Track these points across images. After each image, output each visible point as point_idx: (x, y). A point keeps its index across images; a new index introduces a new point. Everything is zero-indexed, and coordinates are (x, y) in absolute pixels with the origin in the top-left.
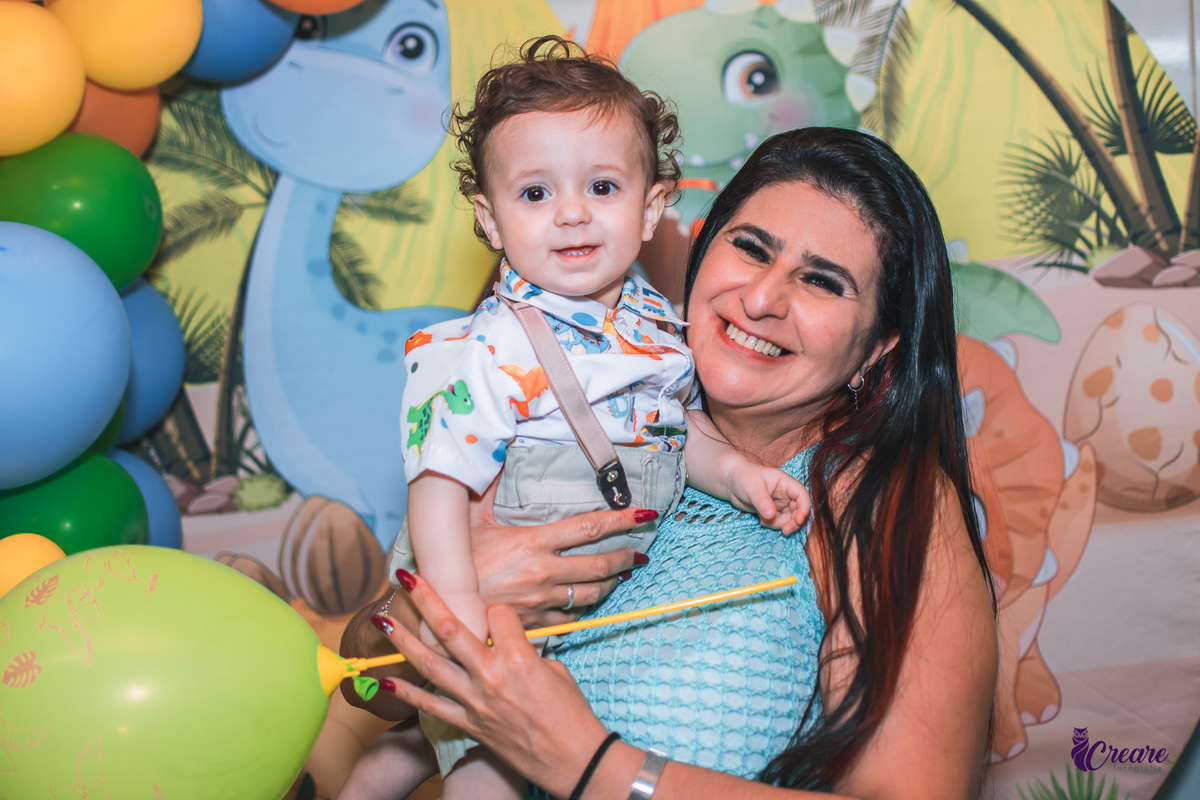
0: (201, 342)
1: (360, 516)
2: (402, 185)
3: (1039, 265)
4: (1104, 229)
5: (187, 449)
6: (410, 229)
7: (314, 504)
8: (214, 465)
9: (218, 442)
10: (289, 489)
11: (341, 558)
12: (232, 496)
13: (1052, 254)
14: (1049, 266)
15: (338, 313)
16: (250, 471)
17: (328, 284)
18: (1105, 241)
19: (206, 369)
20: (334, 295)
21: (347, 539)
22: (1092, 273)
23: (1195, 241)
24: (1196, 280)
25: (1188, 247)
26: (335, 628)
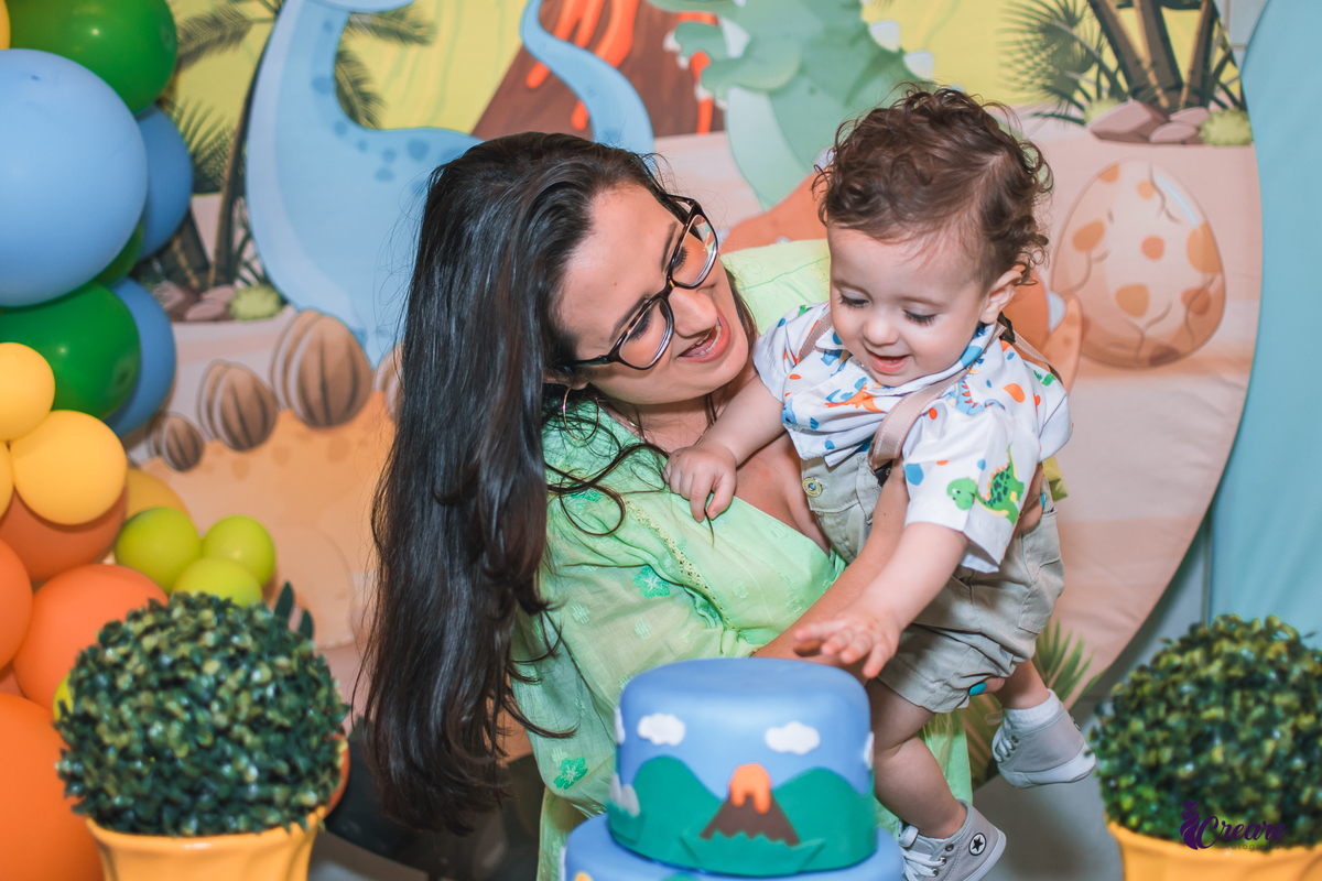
0: (207, 153)
1: (352, 332)
2: (409, 6)
3: (1037, 115)
4: (1105, 82)
5: (188, 257)
6: (414, 50)
7: (308, 316)
8: (212, 275)
9: (218, 253)
10: (283, 302)
11: (330, 371)
12: (228, 306)
13: (1051, 104)
14: (1046, 116)
15: (339, 130)
16: (247, 283)
17: (331, 103)
18: (1105, 94)
19: (210, 180)
20: (336, 112)
21: (336, 357)
22: (1089, 125)
23: (1196, 99)
24: (1195, 139)
25: (1189, 105)
26: (321, 441)
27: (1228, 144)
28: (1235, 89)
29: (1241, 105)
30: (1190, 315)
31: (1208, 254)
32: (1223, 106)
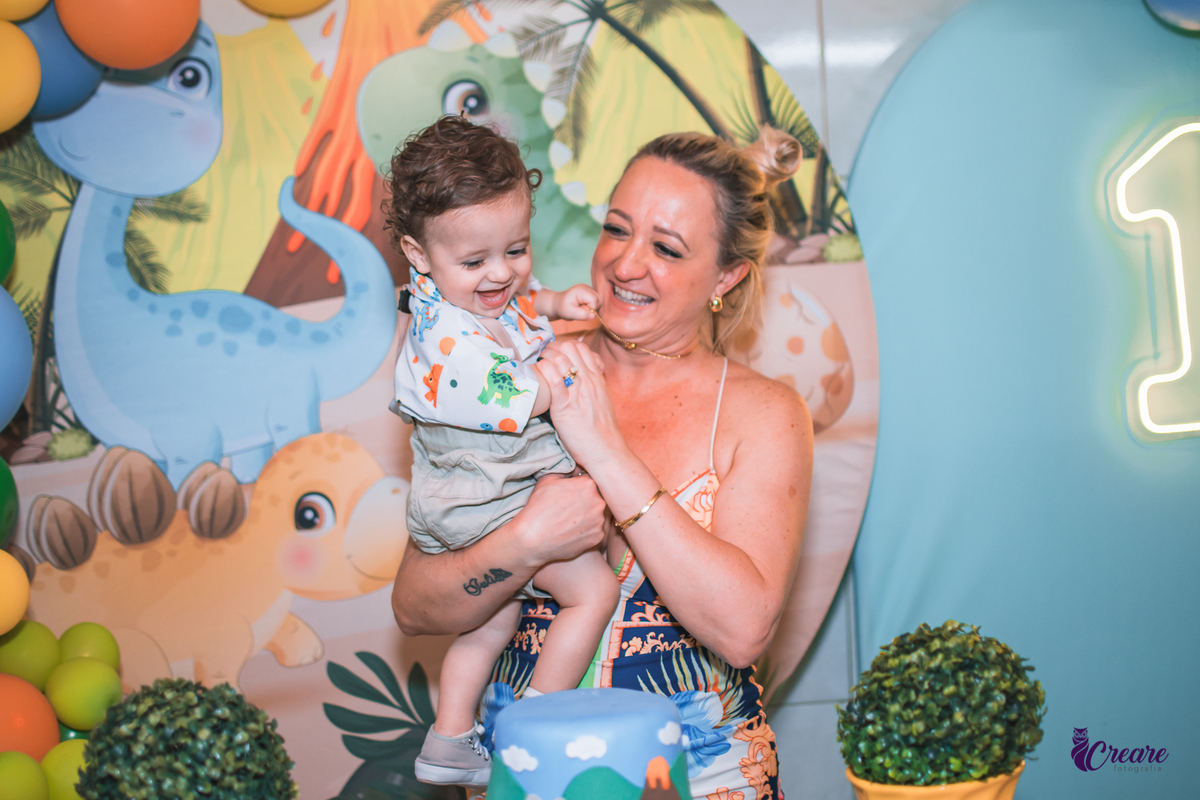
1: (154, 462)
2: (184, 191)
6: (191, 227)
7: (116, 452)
8: (31, 423)
9: (34, 405)
10: (95, 441)
11: (139, 496)
12: (47, 448)
15: (133, 296)
16: (61, 427)
17: (124, 273)
20: (130, 282)
21: (143, 483)
23: (818, 228)
24: (820, 259)
25: (813, 232)
26: (136, 555)
27: (845, 260)
28: (847, 218)
29: (852, 230)
30: (829, 395)
31: (837, 347)
32: (838, 231)
